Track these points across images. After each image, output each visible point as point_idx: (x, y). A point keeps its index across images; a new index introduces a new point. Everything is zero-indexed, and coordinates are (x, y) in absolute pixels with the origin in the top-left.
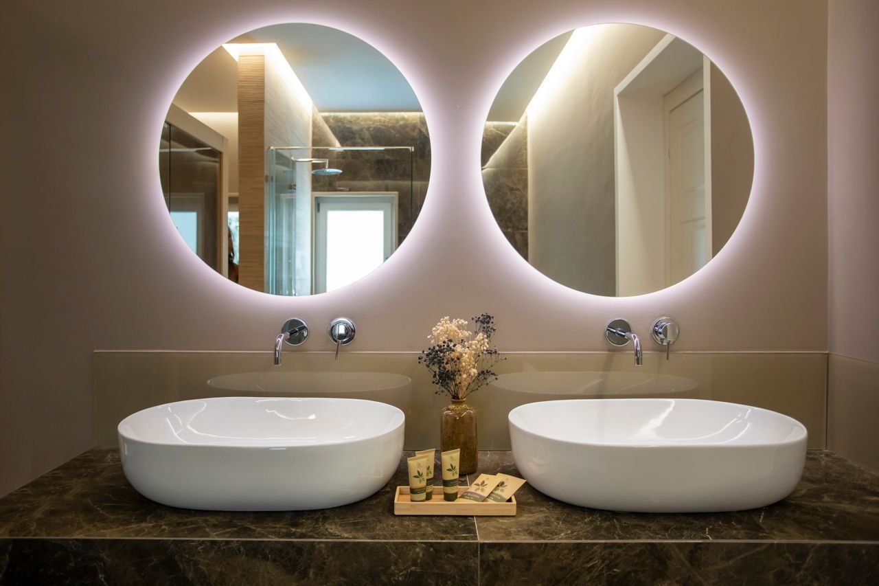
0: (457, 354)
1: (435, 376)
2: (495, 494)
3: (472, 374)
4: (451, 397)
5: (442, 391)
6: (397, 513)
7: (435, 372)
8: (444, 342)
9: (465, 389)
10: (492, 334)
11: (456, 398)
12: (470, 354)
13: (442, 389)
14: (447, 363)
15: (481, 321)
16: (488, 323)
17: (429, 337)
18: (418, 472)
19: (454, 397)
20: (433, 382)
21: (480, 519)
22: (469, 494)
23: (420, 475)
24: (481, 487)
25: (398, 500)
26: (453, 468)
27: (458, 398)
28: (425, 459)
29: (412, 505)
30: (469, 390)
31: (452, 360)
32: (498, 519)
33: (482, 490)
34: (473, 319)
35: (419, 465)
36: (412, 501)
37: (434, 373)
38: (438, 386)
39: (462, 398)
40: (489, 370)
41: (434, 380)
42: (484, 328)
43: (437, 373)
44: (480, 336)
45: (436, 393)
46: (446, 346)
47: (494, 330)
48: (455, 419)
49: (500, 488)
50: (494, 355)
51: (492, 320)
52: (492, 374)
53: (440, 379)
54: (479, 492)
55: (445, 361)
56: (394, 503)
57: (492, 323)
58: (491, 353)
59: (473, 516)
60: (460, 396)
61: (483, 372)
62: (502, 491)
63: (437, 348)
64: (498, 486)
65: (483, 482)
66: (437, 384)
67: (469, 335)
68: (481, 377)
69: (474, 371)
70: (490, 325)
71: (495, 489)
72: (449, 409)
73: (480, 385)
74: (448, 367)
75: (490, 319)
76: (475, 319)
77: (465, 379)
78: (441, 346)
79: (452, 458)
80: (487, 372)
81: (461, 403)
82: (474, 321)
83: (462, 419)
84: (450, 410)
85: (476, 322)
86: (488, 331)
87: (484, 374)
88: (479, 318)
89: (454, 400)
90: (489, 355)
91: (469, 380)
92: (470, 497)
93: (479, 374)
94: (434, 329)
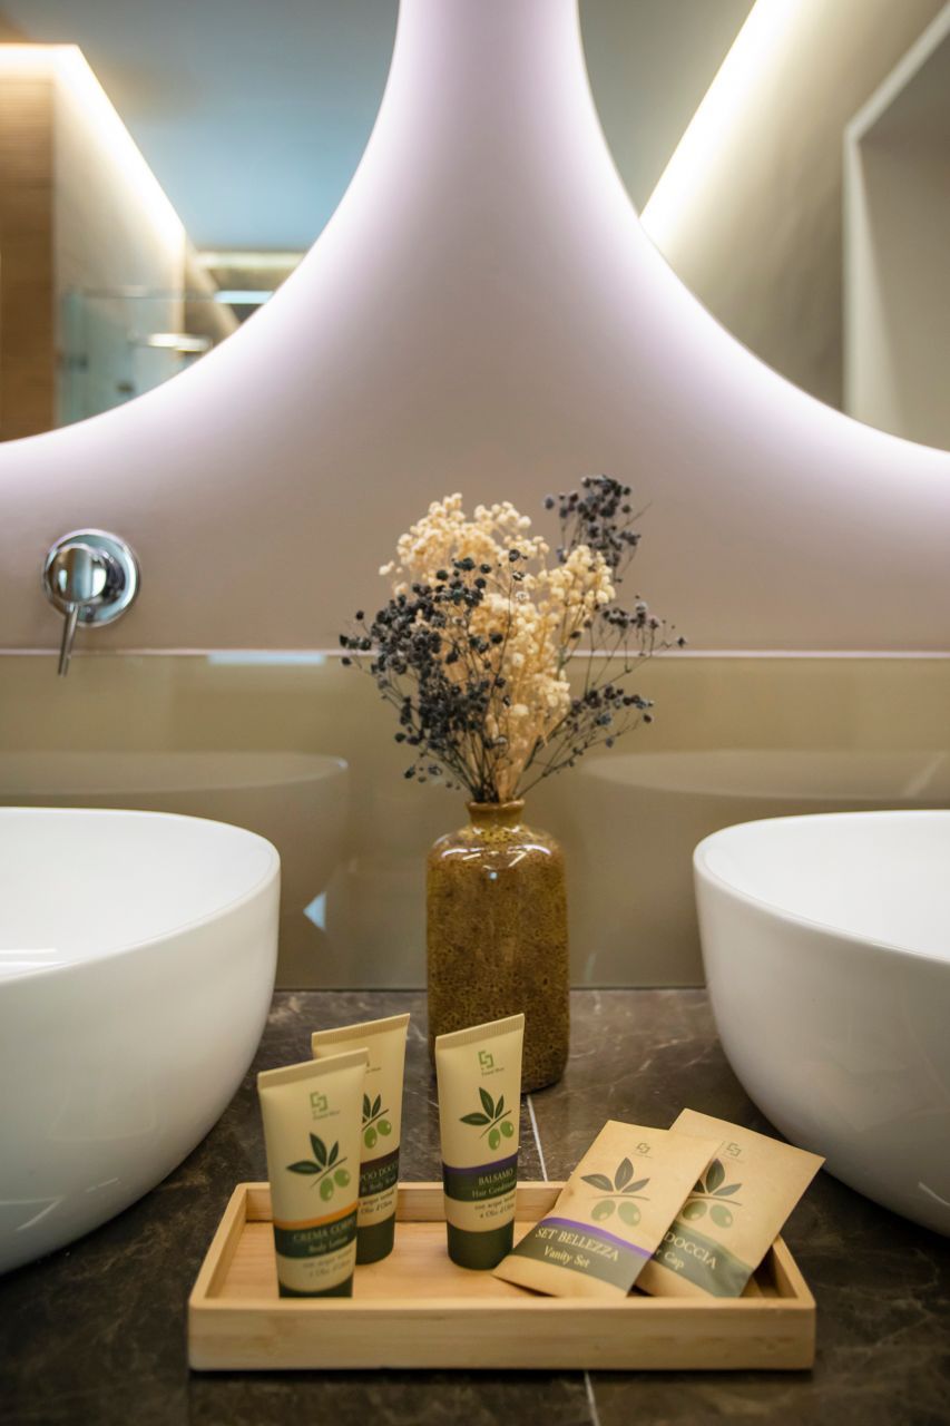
0: (492, 624)
1: (406, 717)
2: (692, 1238)
3: (552, 701)
4: (466, 794)
5: (433, 770)
6: (200, 1359)
7: (408, 700)
8: (442, 576)
9: (520, 763)
10: (624, 556)
11: (486, 801)
12: (543, 627)
13: (433, 758)
14: (452, 659)
15: (582, 508)
16: (608, 513)
17: (384, 570)
18: (316, 1143)
19: (479, 795)
20: (400, 738)
21: (618, 1389)
22: (564, 1237)
23: (323, 1154)
24: (618, 1198)
25: (212, 1292)
26: (491, 1108)
27: (496, 799)
28: (359, 1070)
29: (276, 1318)
30: (537, 770)
31: (474, 642)
32: (707, 1391)
33: (629, 1213)
34: (550, 505)
35: (320, 1104)
36: (286, 1292)
37: (402, 705)
38: (417, 749)
39: (509, 799)
40: (616, 687)
41: (403, 730)
42: (593, 533)
43: (416, 703)
44: (582, 556)
45: (409, 775)
46: (447, 588)
47: (632, 540)
48: (483, 879)
49: (710, 1200)
50: (632, 629)
51: (624, 500)
52: (627, 702)
53: (425, 725)
54: (612, 1224)
55: (445, 651)
56: (185, 1309)
57: (626, 510)
58: (622, 623)
59: (576, 1375)
60: (502, 790)
61: (591, 698)
62: (721, 1217)
63: (413, 599)
64: (698, 1187)
65: (626, 1167)
66: (414, 741)
67: (539, 551)
68: (586, 718)
69: (558, 691)
70: (619, 519)
71: (687, 1210)
72: (459, 842)
73: (580, 745)
74: (455, 674)
75: (618, 493)
76: (559, 505)
77: (523, 721)
78: (428, 589)
79: (486, 1060)
80: (610, 694)
81: (509, 816)
82: (556, 511)
83: (510, 876)
84: (464, 846)
85: (564, 513)
86: (610, 546)
87: (597, 704)
88: (574, 498)
89: (484, 806)
90: (616, 627)
91: (538, 729)
92: (573, 1251)
93: (576, 708)
94: (405, 538)
